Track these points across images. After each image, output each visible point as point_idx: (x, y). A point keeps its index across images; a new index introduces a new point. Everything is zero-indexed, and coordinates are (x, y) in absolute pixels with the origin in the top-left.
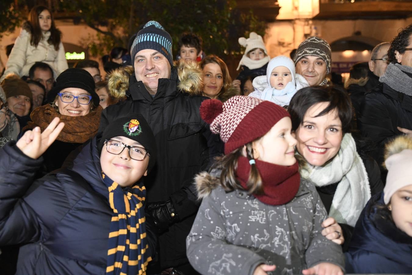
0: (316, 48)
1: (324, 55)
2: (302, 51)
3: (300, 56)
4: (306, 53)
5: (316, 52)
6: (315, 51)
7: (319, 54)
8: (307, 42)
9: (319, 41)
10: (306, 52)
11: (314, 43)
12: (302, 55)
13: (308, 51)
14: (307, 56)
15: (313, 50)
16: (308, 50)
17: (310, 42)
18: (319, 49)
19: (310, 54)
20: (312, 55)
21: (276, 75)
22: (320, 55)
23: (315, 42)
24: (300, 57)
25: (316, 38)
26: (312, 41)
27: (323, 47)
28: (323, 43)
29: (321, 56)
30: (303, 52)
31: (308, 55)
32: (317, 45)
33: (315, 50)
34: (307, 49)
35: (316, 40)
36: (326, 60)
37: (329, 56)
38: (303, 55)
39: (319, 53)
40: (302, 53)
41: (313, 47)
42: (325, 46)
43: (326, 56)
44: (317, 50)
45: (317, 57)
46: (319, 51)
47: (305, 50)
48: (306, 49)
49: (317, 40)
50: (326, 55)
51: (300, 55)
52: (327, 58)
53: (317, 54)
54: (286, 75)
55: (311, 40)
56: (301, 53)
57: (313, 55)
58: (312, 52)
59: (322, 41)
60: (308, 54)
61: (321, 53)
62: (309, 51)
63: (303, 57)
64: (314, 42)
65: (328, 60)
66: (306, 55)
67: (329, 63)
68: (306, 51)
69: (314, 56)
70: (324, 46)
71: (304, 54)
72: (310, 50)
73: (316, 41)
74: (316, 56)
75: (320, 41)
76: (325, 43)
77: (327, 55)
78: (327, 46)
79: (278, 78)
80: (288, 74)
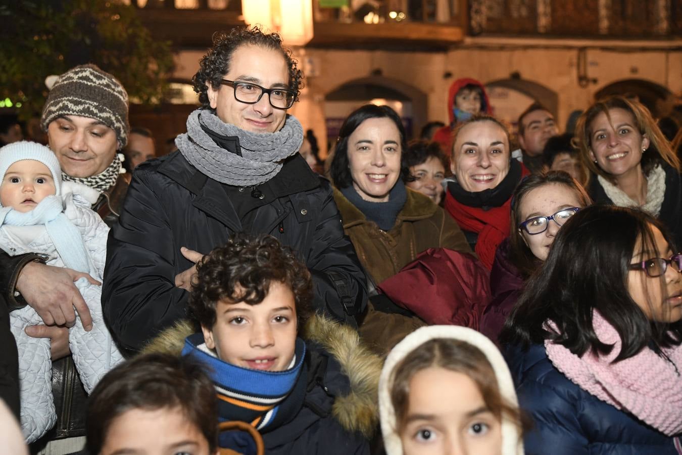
0: (90, 99)
1: (107, 115)
2: (58, 103)
3: (54, 112)
4: (65, 108)
5: (89, 108)
6: (86, 106)
7: (96, 114)
8: (70, 81)
9: (98, 82)
10: (67, 106)
11: (87, 84)
12: (57, 110)
13: (70, 105)
14: (68, 114)
15: (82, 105)
16: (71, 101)
17: (76, 82)
18: (95, 103)
19: (75, 113)
20: (81, 113)
21: (15, 180)
22: (97, 117)
23: (89, 84)
24: (53, 116)
25: (91, 74)
26: (81, 81)
27: (106, 97)
28: (108, 86)
29: (100, 117)
30: (61, 105)
31: (71, 115)
32: (93, 92)
33: (87, 104)
34: (68, 100)
35: (91, 77)
36: (114, 126)
37: (120, 115)
38: (60, 112)
39: (95, 111)
40: (58, 107)
41: (82, 97)
42: (112, 94)
43: (113, 118)
44: (92, 105)
45: (92, 120)
46: (96, 107)
47: (65, 101)
48: (66, 99)
49: (94, 80)
50: (111, 116)
51: (53, 109)
52: (115, 121)
53: (92, 113)
54: (40, 181)
55: (79, 78)
56: (55, 104)
57: (83, 114)
58: (80, 107)
59: (105, 81)
60: (71, 112)
61: (101, 111)
62: (73, 105)
63: (61, 116)
64: (86, 82)
65: (117, 125)
66: (67, 112)
67: (120, 131)
68: (66, 103)
69: (85, 117)
70: (109, 93)
71: (61, 109)
72: (76, 103)
73: (91, 81)
74: (90, 117)
75: (101, 82)
76: (113, 87)
77: (114, 115)
78: (116, 93)
79: (22, 188)
80: (45, 179)
